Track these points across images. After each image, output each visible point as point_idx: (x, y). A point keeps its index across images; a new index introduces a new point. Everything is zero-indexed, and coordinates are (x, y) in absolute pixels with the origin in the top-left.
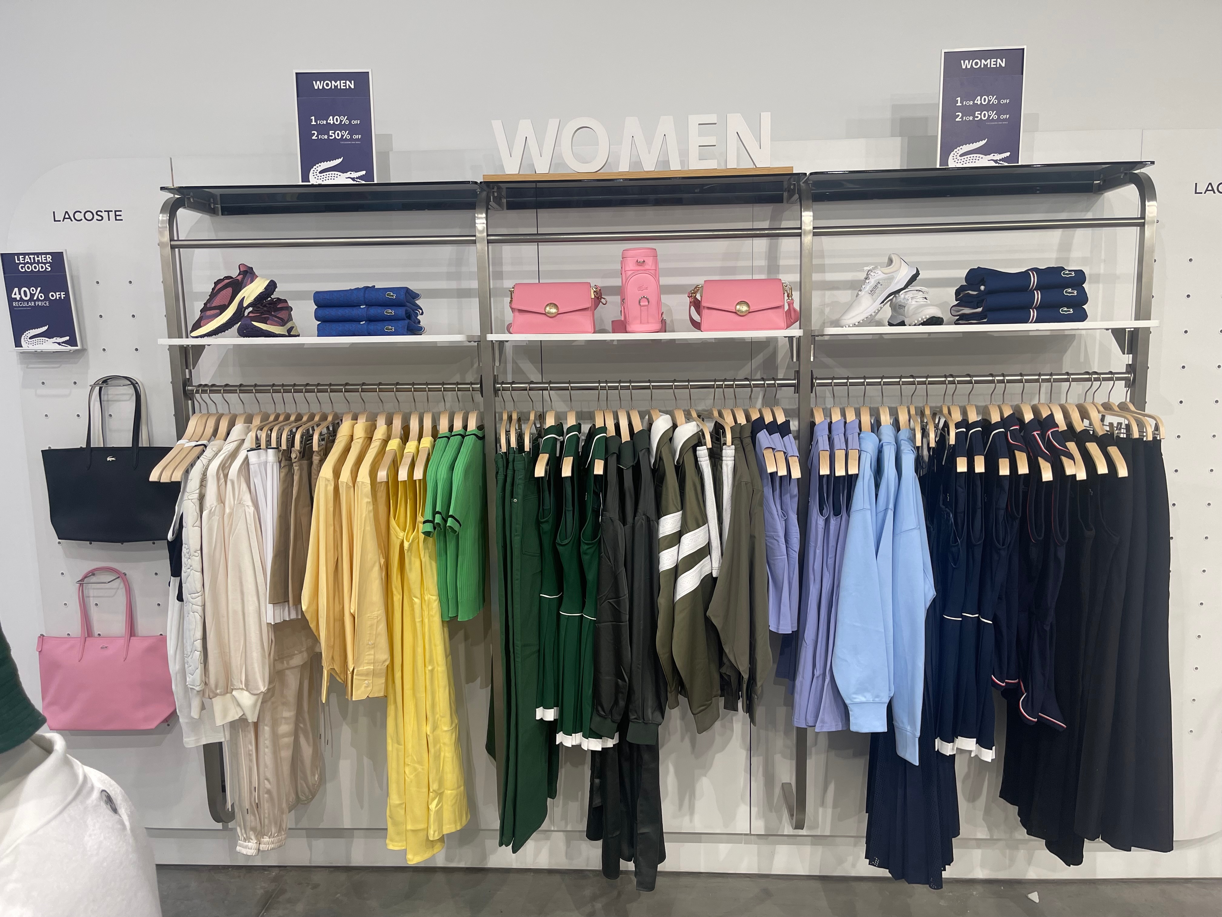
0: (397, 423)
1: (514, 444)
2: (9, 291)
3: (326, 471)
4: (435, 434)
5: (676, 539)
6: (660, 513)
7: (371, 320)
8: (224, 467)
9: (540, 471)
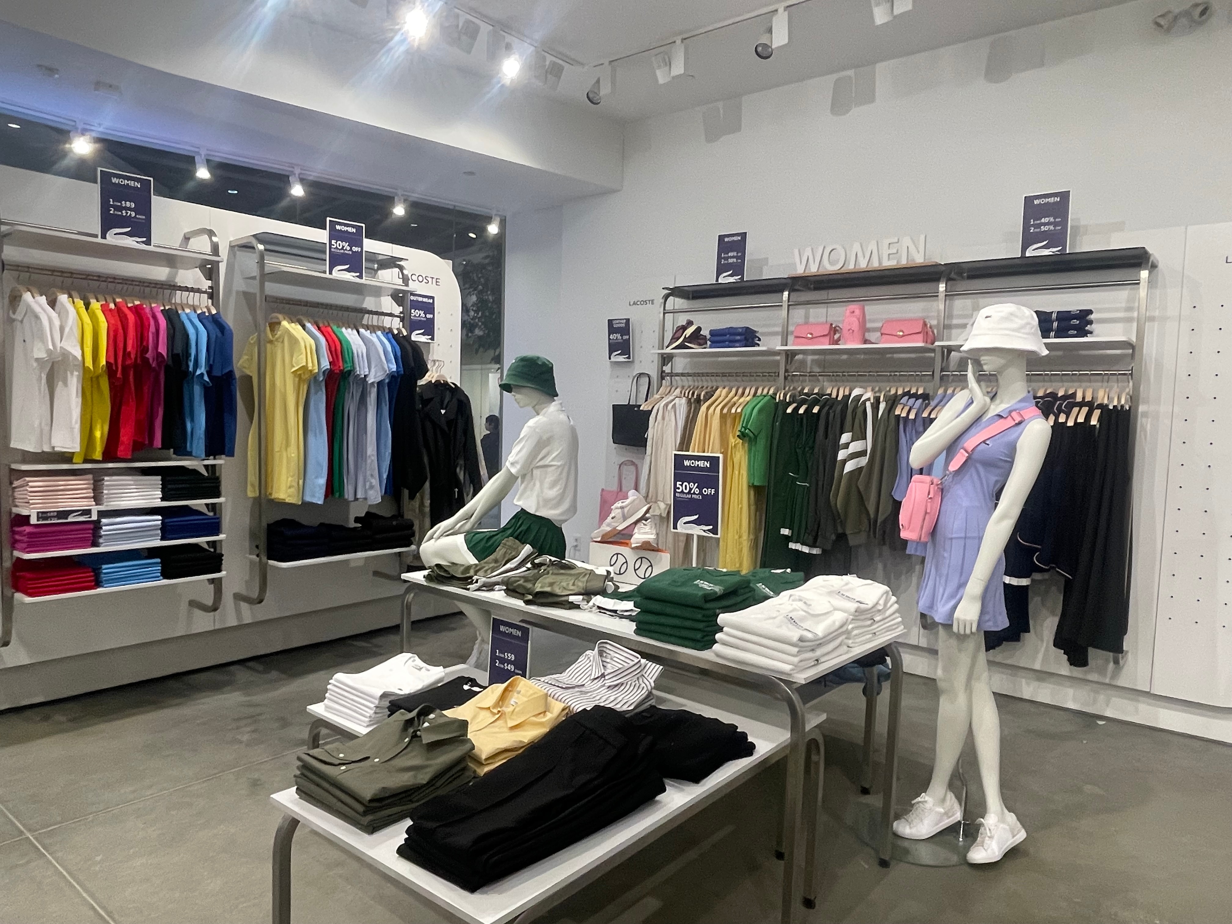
0: (740, 391)
1: (781, 398)
2: (609, 336)
3: (703, 408)
4: (755, 395)
5: (846, 446)
6: (842, 433)
7: (731, 341)
8: (666, 405)
9: (789, 411)
